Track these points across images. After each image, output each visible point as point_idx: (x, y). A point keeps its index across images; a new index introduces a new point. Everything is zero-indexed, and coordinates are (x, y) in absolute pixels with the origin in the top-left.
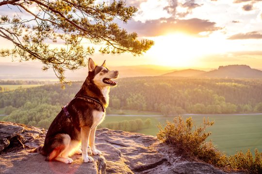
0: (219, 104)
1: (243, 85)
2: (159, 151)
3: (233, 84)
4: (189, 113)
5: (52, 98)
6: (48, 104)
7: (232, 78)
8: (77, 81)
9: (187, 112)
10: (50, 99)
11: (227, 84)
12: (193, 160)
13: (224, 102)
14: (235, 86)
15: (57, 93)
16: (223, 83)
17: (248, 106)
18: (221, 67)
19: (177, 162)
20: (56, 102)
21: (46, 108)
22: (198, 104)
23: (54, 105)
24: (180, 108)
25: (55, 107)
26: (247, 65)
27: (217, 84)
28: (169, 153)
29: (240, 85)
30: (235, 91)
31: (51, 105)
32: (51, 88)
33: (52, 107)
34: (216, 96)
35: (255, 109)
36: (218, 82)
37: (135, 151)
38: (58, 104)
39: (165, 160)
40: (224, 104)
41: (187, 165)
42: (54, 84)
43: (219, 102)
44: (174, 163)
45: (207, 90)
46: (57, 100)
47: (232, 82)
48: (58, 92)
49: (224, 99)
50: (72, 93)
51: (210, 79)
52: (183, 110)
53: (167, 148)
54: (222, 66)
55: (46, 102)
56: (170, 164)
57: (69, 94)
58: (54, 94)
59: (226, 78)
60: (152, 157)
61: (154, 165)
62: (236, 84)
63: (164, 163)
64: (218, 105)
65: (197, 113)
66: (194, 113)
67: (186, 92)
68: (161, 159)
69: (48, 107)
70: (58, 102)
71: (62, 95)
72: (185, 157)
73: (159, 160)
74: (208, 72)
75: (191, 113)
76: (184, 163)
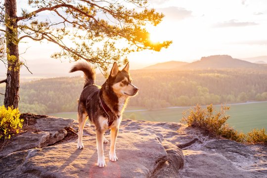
0: (202, 95)
1: (226, 76)
2: (188, 133)
3: (216, 74)
4: (174, 106)
5: (29, 96)
6: (25, 103)
7: (214, 69)
8: (55, 77)
9: (172, 105)
10: (26, 98)
11: (210, 75)
12: (219, 138)
13: (208, 93)
14: (218, 76)
15: (34, 91)
16: (207, 74)
17: (231, 97)
18: (203, 58)
19: (206, 140)
20: (34, 100)
21: (24, 108)
22: (182, 96)
23: (32, 104)
24: (165, 101)
25: (33, 106)
26: (229, 55)
27: (200, 75)
28: (197, 134)
29: (222, 75)
30: (218, 81)
31: (28, 105)
32: (28, 86)
33: (30, 106)
34: (200, 88)
35: (238, 99)
36: (201, 73)
37: (168, 134)
38: (37, 102)
39: (196, 139)
40: (208, 96)
41: (215, 141)
42: (30, 81)
43: (202, 93)
44: (204, 141)
45: (191, 81)
46: (34, 98)
47: (215, 73)
48: (36, 90)
49: (208, 90)
50: (51, 91)
51: (193, 70)
52: (168, 103)
53: (194, 131)
54: (205, 57)
55: (23, 101)
56: (201, 142)
57: (48, 92)
58: (31, 92)
59: (209, 69)
60: (185, 138)
61: (189, 143)
62: (219, 74)
63: (196, 142)
64: (202, 97)
65: (182, 106)
66: (178, 106)
67: (169, 85)
68: (193, 139)
69: (25, 107)
70: (36, 101)
71: (39, 93)
72: (212, 136)
73: (192, 140)
74: (190, 64)
75: (176, 105)
76: (212, 141)
